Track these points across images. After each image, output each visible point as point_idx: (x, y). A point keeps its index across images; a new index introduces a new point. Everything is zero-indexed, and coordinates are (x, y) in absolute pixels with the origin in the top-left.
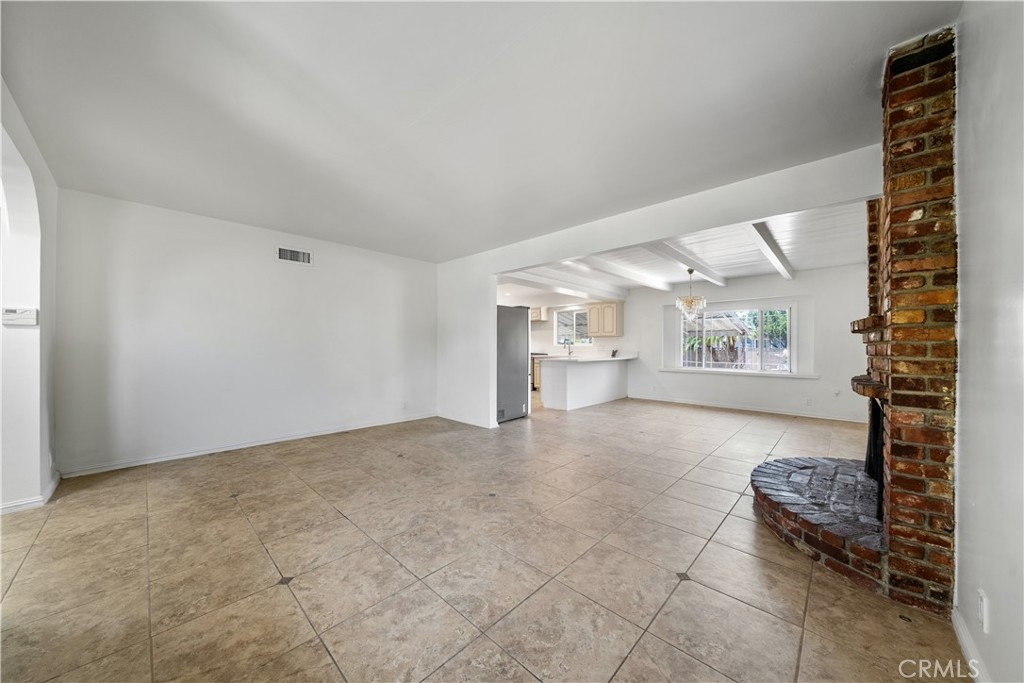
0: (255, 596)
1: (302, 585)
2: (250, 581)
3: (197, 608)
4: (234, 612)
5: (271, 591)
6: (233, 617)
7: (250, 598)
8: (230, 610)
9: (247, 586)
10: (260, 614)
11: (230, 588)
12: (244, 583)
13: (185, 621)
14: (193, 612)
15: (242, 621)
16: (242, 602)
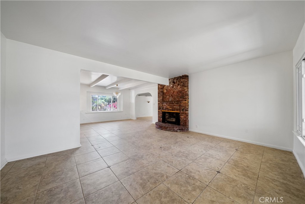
0: (227, 175)
1: (217, 169)
2: (225, 179)
3: (241, 185)
4: (235, 177)
5: (224, 173)
6: (236, 176)
7: (229, 176)
8: (235, 178)
9: (226, 179)
10: (231, 172)
11: (230, 182)
12: (226, 180)
13: (246, 184)
14: (243, 185)
15: (235, 174)
16: (231, 177)
